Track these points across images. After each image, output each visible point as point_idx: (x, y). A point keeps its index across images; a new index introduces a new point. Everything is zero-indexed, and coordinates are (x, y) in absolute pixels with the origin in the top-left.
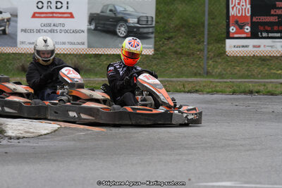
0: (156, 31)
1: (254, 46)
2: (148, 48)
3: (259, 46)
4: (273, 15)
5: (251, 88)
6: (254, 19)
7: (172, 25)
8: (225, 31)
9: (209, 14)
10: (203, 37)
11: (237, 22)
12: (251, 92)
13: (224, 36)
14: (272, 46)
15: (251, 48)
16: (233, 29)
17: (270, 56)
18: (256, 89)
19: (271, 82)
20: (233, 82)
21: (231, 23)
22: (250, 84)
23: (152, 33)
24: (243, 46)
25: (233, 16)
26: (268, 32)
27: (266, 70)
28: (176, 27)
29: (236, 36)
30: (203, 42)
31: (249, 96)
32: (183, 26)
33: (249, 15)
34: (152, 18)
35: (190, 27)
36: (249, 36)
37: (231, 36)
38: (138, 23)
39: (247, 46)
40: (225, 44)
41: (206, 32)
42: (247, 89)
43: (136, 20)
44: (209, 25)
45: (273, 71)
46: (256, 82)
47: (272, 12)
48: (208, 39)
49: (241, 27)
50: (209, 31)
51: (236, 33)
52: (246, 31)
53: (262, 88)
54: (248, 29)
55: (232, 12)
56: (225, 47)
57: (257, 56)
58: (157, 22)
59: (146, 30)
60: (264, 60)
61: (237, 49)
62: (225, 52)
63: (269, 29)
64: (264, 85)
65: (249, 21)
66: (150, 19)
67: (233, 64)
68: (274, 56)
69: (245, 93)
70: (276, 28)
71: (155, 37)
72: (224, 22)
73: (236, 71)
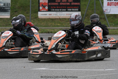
0: (11, 9)
1: (49, 15)
2: (8, 15)
3: (51, 15)
4: (57, 2)
5: (49, 31)
6: (49, 4)
7: (17, 7)
8: (38, 8)
9: (32, 2)
10: (29, 11)
11: (42, 5)
12: (49, 32)
13: (38, 10)
14: (56, 15)
15: (48, 15)
16: (41, 8)
17: (55, 18)
18: (50, 31)
19: (56, 29)
20: (41, 29)
21: (40, 5)
22: (48, 29)
23: (9, 9)
24: (45, 15)
25: (41, 3)
26: (55, 9)
27: (53, 24)
28: (18, 7)
29: (42, 10)
30: (29, 13)
31: (48, 34)
32: (21, 7)
33: (47, 2)
34: (9, 3)
35: (24, 7)
36: (47, 10)
37: (40, 10)
38: (4, 5)
39: (46, 14)
40: (38, 13)
41: (30, 9)
42: (47, 31)
43: (3, 4)
44: (32, 6)
45: (56, 24)
46: (50, 29)
47: (56, 1)
48: (31, 11)
49: (44, 7)
50: (32, 9)
51: (42, 9)
52: (46, 8)
53: (53, 31)
54: (47, 8)
55: (41, 1)
56: (38, 15)
57: (50, 18)
58: (11, 5)
59: (7, 8)
60: (53, 20)
61: (42, 16)
62: (38, 17)
63: (55, 8)
64: (54, 30)
65: (47, 5)
66: (8, 4)
67: (41, 21)
68: (57, 19)
69: (46, 33)
70: (57, 7)
71: (11, 11)
72: (38, 5)
73: (42, 24)
